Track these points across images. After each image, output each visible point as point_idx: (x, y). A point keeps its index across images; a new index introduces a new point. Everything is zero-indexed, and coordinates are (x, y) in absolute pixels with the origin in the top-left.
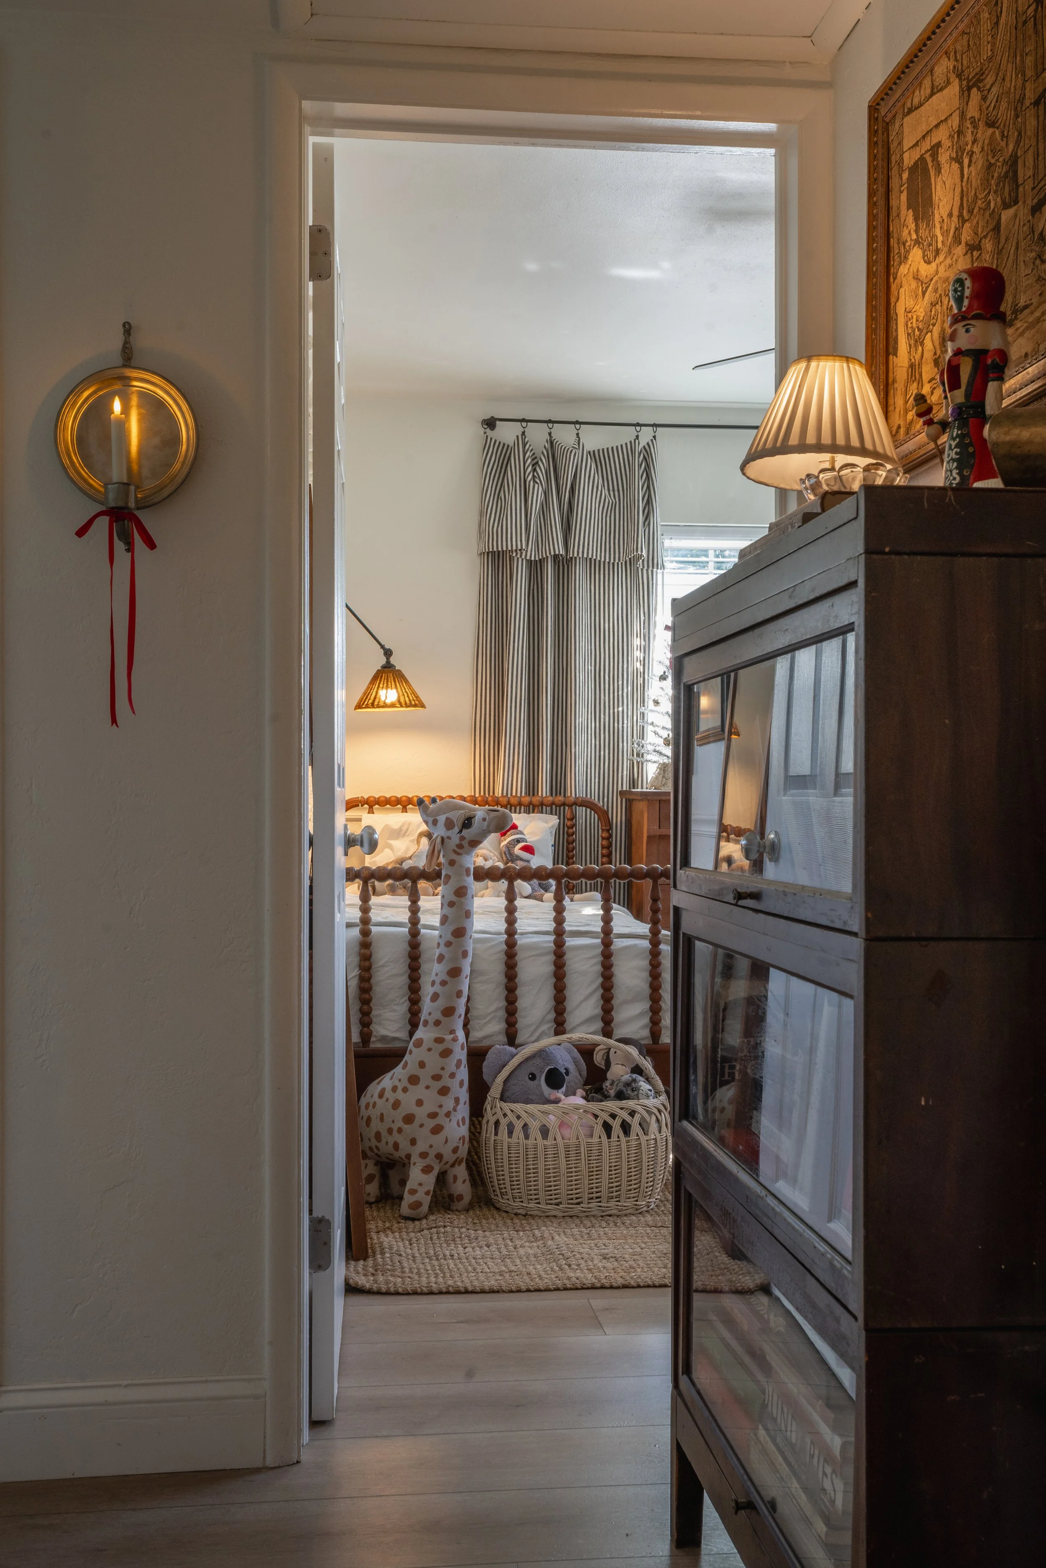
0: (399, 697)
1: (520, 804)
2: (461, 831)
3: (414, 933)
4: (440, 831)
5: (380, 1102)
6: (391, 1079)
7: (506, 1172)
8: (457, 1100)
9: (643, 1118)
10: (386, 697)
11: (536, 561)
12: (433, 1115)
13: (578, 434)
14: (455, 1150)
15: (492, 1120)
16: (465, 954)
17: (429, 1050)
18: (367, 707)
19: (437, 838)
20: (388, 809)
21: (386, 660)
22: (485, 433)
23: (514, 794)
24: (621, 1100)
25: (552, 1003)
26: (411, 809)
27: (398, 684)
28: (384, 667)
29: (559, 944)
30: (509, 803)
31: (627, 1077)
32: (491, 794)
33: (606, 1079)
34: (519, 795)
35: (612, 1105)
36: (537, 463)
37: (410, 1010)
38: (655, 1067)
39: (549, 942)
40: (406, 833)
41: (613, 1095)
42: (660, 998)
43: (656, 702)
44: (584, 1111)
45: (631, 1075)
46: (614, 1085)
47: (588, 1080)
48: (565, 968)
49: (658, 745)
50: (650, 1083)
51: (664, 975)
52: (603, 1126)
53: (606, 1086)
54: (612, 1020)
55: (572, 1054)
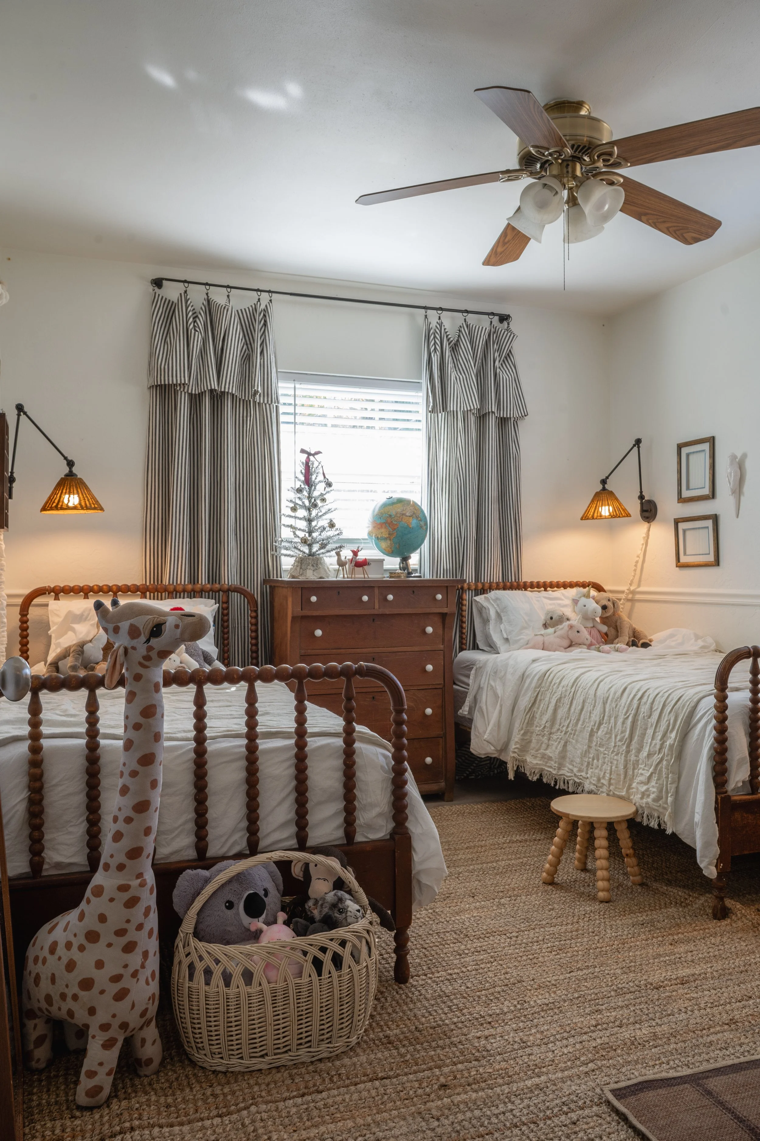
0: (80, 500)
1: (184, 591)
2: (148, 641)
3: (93, 746)
4: (121, 641)
5: (51, 960)
6: (65, 930)
7: (204, 1025)
8: (146, 954)
9: (354, 946)
10: (69, 501)
11: (195, 394)
12: (116, 979)
13: (228, 296)
14: (143, 1014)
15: (186, 962)
16: (154, 784)
17: (112, 900)
18: (51, 509)
19: (119, 647)
20: (72, 595)
21: (68, 469)
22: (154, 290)
23: (179, 582)
24: (331, 928)
25: (244, 811)
26: (92, 595)
27: (79, 490)
28: (66, 475)
29: (252, 749)
30: (175, 590)
31: (331, 897)
32: (160, 583)
33: (309, 898)
34: (183, 583)
35: (320, 938)
36: (197, 316)
37: (89, 832)
38: (358, 879)
39: (240, 746)
40: (86, 618)
41: (320, 921)
42: (354, 797)
43: (294, 509)
44: (292, 949)
45: (335, 891)
46: (319, 908)
47: (288, 899)
48: (258, 774)
49: (296, 543)
50: (356, 900)
51: (358, 774)
52: (312, 963)
53: (310, 911)
54: (307, 824)
55: (271, 873)
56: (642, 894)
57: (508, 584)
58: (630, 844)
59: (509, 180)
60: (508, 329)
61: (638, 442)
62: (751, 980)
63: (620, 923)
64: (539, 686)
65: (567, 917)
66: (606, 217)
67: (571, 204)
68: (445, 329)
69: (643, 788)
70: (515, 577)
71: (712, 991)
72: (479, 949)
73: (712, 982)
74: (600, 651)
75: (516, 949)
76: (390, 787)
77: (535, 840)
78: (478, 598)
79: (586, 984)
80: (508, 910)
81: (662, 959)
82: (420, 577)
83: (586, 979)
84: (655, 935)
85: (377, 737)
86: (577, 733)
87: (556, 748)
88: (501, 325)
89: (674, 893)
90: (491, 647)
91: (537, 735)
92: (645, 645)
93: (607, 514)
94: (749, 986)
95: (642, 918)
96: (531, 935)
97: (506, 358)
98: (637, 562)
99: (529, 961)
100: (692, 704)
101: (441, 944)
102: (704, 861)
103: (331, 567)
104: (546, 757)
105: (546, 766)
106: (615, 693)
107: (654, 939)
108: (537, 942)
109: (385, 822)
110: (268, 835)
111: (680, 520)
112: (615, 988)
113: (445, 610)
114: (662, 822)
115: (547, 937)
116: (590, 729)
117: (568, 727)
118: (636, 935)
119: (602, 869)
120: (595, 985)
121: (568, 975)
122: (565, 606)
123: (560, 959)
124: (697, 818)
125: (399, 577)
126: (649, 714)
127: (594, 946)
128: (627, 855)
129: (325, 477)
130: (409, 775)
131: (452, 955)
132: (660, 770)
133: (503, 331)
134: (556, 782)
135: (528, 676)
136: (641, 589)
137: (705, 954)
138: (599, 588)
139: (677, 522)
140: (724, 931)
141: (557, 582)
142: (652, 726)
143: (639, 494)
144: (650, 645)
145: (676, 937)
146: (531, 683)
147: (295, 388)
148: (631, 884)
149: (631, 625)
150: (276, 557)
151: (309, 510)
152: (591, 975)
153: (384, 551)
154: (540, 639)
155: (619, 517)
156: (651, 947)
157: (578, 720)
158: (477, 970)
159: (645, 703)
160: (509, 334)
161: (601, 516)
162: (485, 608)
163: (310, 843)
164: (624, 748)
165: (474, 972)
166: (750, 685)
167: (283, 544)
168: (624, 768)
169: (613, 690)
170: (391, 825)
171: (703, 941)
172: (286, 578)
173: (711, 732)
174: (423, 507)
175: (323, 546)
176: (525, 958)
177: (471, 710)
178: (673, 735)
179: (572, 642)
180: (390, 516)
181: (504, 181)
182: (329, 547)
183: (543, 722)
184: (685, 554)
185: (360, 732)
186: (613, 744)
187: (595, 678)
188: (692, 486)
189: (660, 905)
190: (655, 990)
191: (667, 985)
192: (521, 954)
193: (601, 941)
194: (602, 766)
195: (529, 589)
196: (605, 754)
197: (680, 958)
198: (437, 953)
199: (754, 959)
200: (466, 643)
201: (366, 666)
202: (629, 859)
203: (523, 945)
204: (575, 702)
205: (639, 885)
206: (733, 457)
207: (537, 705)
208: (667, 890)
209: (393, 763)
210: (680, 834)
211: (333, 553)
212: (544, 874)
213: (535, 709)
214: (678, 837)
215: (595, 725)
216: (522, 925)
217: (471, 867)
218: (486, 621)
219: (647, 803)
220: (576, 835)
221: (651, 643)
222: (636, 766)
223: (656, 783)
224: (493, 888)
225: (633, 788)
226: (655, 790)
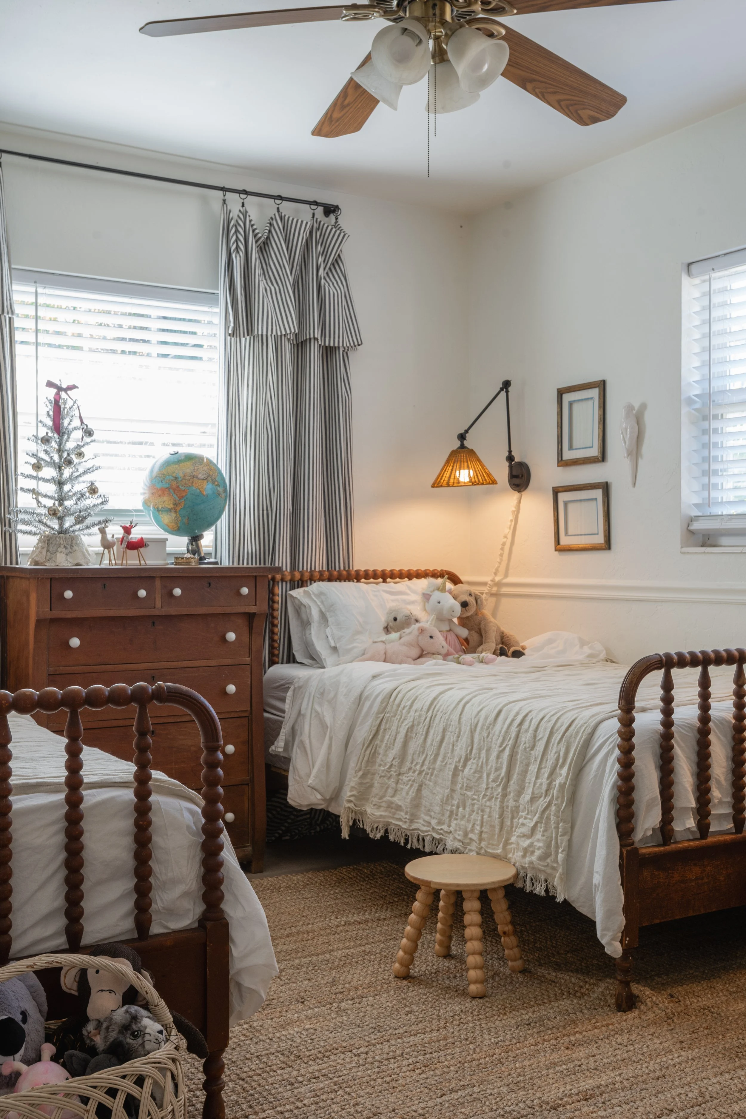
9: (156, 1083)
24: (121, 1062)
31: (120, 1015)
33: (87, 1020)
35: (107, 1076)
38: (157, 986)
41: (105, 1052)
42: (150, 872)
43: (37, 467)
44: (67, 1095)
45: (125, 1007)
46: (102, 1033)
47: (54, 1024)
48: (11, 846)
49: (40, 515)
50: (157, 1018)
51: (155, 838)
52: (96, 1113)
53: (89, 1038)
54: (81, 914)
55: (29, 987)
56: (525, 984)
57: (335, 573)
58: (509, 918)
59: (354, 19)
60: (336, 225)
61: (506, 385)
62: (671, 1088)
63: (501, 1025)
64: (383, 710)
65: (430, 1022)
66: (484, 82)
67: (437, 59)
68: (250, 221)
69: (526, 843)
70: (344, 563)
71: (624, 1106)
72: (317, 1074)
73: (622, 1094)
74: (460, 663)
75: (367, 1069)
76: (199, 855)
77: (379, 920)
78: (295, 593)
79: (463, 1110)
80: (352, 1017)
81: (557, 1069)
82: (216, 563)
83: (462, 1104)
84: (546, 1037)
85: (181, 786)
86: (435, 772)
87: (407, 794)
88: (327, 219)
89: (566, 980)
90: (313, 659)
91: (381, 777)
92: (518, 654)
93: (467, 480)
94: (669, 1096)
95: (527, 1015)
96: (386, 1050)
97: (333, 264)
98: (504, 544)
99: (385, 1085)
100: (589, 730)
101: (265, 1072)
102: (606, 935)
103: (90, 549)
104: (394, 805)
105: (393, 818)
106: (486, 718)
107: (546, 1043)
108: (395, 1058)
109: (192, 904)
110: (25, 932)
111: (561, 489)
112: (502, 1113)
113: (253, 609)
114: (550, 886)
115: (407, 1050)
116: (453, 767)
117: (423, 765)
118: (522, 1039)
119: (473, 953)
120: (475, 1110)
121: (439, 1100)
122: (413, 602)
123: (427, 1078)
124: (597, 879)
125: (189, 563)
126: (532, 744)
127: (469, 1058)
128: (505, 933)
129: (82, 422)
130: (225, 838)
131: (281, 1085)
132: (547, 817)
133: (330, 227)
134: (407, 840)
135: (367, 698)
136: (510, 580)
137: (612, 1058)
138: (455, 580)
139: (556, 492)
140: (632, 1026)
141: (400, 571)
142: (536, 760)
143: (507, 454)
144: (523, 654)
145: (572, 1038)
146: (371, 707)
147: (36, 293)
148: (510, 972)
149: (498, 628)
150: (10, 535)
151: (60, 468)
152: (468, 1098)
153: (166, 527)
154: (381, 647)
155: (483, 484)
156: (542, 1054)
157: (437, 755)
158: (317, 1103)
159: (527, 731)
160: (338, 232)
161: (459, 483)
162: (305, 606)
163: (86, 940)
164: (500, 790)
165: (313, 1107)
166: (661, 704)
167: (21, 516)
168: (499, 818)
169: (483, 714)
170: (200, 908)
171: (607, 1041)
172: (25, 564)
173: (613, 765)
174: (219, 466)
175: (80, 520)
176: (379, 1081)
177: (288, 747)
178: (564, 771)
179: (423, 651)
180: (176, 478)
181: (347, 20)
182: (89, 521)
183: (389, 760)
184: (566, 534)
185: (157, 780)
186: (484, 786)
187: (460, 697)
188: (575, 445)
189: (549, 996)
190: (553, 1111)
191: (567, 1103)
192: (374, 1077)
193: (478, 1050)
194: (470, 815)
195: (363, 580)
196: (473, 799)
197: (580, 1066)
198: (259, 1085)
199: (672, 1059)
200: (278, 654)
201: (168, 687)
202: (507, 939)
203: (376, 1064)
204: (432, 732)
205: (520, 972)
206: (630, 408)
207: (380, 737)
208: (556, 977)
209: (203, 821)
210: (574, 901)
211: (95, 529)
212: (397, 965)
213: (377, 742)
214: (571, 906)
215: (459, 761)
216: (373, 1036)
217: (297, 961)
218: (305, 624)
219: (531, 863)
220: (437, 909)
221: (525, 652)
222: (515, 814)
223: (543, 836)
224: (328, 989)
225: (512, 843)
226: (541, 844)
